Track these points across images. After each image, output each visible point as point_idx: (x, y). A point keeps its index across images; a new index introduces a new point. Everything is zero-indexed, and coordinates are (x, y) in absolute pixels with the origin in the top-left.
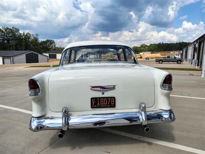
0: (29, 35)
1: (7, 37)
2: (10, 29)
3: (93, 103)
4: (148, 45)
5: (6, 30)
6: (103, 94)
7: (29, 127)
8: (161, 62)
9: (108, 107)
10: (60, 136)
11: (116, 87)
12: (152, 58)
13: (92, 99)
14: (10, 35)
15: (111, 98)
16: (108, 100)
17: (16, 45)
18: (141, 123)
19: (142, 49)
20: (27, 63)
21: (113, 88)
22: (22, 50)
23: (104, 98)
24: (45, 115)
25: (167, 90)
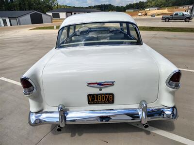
3: (90, 100)
6: (101, 90)
9: (106, 103)
10: (59, 130)
11: (115, 83)
13: (89, 96)
15: (109, 94)
16: (106, 97)
20: (32, 24)
21: (112, 84)
22: (26, 10)
23: (101, 94)
24: (43, 110)
25: (174, 88)
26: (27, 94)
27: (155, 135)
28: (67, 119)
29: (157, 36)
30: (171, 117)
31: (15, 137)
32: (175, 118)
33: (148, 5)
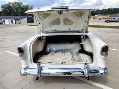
0: (28, 6)
1: (16, 7)
2: (18, 3)
4: (101, 10)
5: (15, 3)
7: (20, 73)
8: (108, 22)
10: (37, 79)
12: (103, 19)
14: (18, 6)
17: (21, 12)
18: (85, 76)
19: (97, 12)
20: (28, 23)
22: (24, 15)
24: (28, 67)
25: (105, 56)
26: (20, 57)
27: (95, 86)
28: (42, 73)
29: (101, 30)
30: (104, 74)
31: (12, 83)
32: (106, 75)
33: (96, 13)
